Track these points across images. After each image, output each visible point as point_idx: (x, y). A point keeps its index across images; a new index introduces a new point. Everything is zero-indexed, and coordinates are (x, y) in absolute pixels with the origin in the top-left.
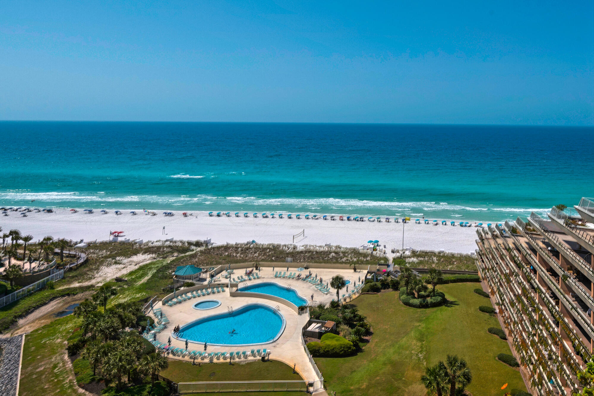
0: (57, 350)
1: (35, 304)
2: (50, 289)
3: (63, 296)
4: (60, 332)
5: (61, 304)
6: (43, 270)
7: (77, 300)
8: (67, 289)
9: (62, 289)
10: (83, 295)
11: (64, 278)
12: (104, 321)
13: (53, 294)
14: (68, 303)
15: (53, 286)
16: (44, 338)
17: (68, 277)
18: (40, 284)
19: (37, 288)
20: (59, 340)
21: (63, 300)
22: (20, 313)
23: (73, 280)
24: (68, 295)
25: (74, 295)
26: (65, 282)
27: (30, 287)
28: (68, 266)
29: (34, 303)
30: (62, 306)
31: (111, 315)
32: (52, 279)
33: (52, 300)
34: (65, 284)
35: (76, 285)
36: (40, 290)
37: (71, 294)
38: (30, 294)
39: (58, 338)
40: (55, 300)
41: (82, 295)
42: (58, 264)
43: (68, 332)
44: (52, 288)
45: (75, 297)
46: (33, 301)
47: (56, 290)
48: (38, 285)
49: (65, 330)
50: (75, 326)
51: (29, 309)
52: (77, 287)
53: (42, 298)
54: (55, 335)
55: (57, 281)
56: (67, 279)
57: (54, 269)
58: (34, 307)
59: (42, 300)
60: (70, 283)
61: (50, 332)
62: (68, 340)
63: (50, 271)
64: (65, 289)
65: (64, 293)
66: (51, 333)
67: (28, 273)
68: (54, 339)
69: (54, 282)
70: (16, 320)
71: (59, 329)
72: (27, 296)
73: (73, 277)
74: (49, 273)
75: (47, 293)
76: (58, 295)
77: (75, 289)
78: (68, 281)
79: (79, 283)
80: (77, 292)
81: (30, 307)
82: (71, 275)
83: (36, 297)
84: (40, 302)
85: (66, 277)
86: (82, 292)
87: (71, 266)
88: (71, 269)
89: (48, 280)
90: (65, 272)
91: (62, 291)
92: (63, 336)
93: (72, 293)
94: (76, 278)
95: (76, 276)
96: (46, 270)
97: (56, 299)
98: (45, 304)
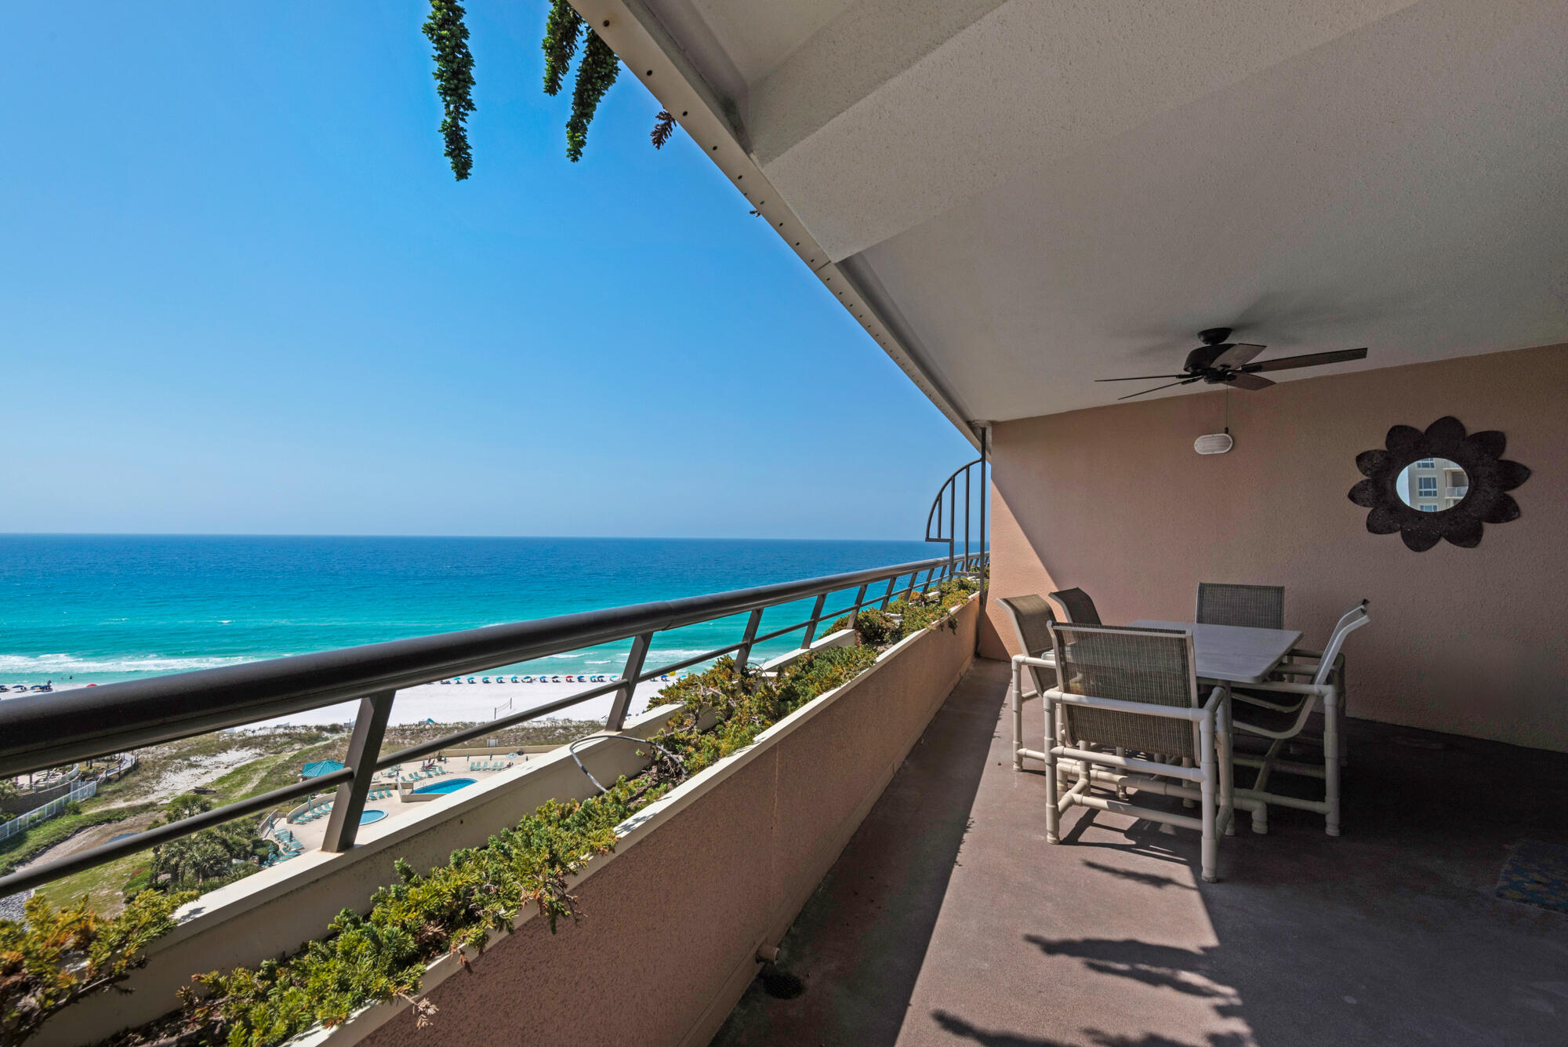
0: (106, 905)
1: (46, 841)
2: (73, 814)
3: (99, 823)
4: (104, 879)
5: (96, 837)
6: (56, 784)
7: (126, 828)
8: (105, 812)
9: (97, 813)
10: (136, 820)
11: (97, 795)
12: (198, 849)
13: (81, 822)
14: (109, 834)
15: (78, 808)
16: (76, 890)
17: (105, 792)
18: (53, 808)
19: (48, 814)
20: (105, 892)
21: (99, 831)
22: (20, 857)
23: (115, 796)
24: (109, 821)
25: (119, 820)
26: (99, 801)
27: (35, 813)
28: (103, 775)
29: (44, 838)
30: (97, 840)
31: (208, 841)
32: (75, 797)
33: (77, 832)
34: (101, 804)
35: (120, 804)
36: (54, 817)
37: (114, 819)
38: (35, 824)
39: (103, 888)
40: (84, 832)
41: (133, 819)
42: (83, 773)
43: (123, 877)
44: (77, 812)
45: (122, 823)
46: (41, 836)
47: (83, 814)
48: (50, 810)
49: (114, 875)
50: (134, 867)
51: (37, 850)
52: (123, 808)
53: (60, 829)
54: (96, 884)
55: (83, 800)
56: (103, 796)
57: (76, 781)
58: (45, 846)
59: (60, 833)
60: (108, 801)
61: (85, 881)
62: (123, 890)
63: (69, 784)
64: (102, 811)
65: (101, 819)
66: (89, 881)
67: (27, 791)
68: (97, 889)
69: (79, 802)
70: (12, 869)
71: (103, 873)
72: (31, 828)
73: (115, 792)
74: (67, 789)
75: (67, 821)
76: (90, 822)
77: (121, 811)
78: (106, 799)
79: (125, 801)
80: (124, 815)
81: (38, 845)
82: (109, 790)
83: (46, 828)
84: (57, 837)
85: (102, 793)
86: (134, 816)
87: (108, 775)
88: (108, 781)
89: (68, 800)
90: (98, 785)
91: (96, 816)
92: (111, 884)
93: (116, 817)
94: (121, 794)
95: (120, 791)
96: (62, 783)
97: (87, 830)
98: (66, 839)
